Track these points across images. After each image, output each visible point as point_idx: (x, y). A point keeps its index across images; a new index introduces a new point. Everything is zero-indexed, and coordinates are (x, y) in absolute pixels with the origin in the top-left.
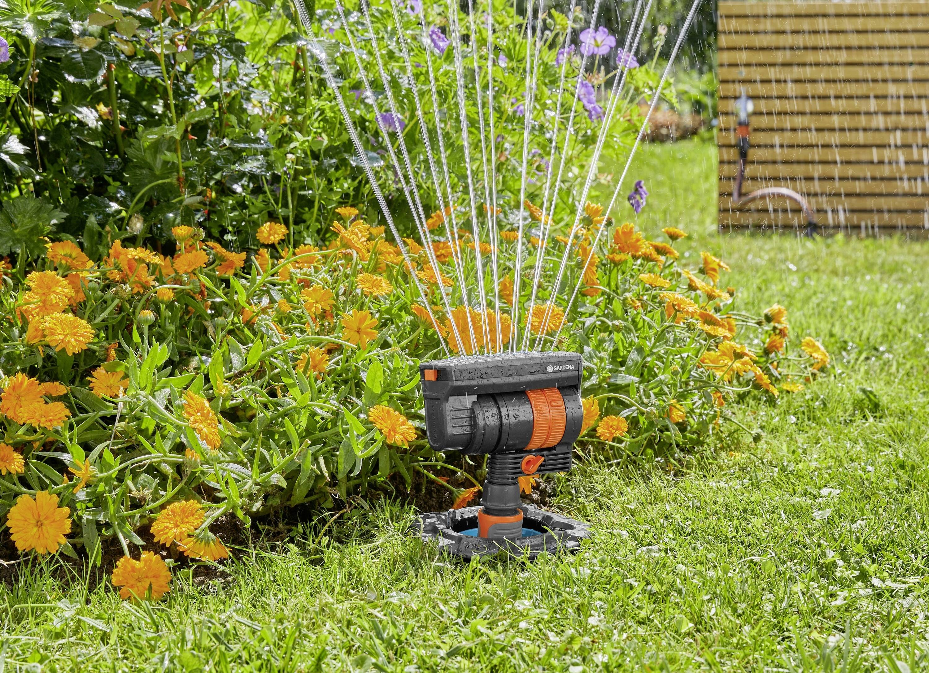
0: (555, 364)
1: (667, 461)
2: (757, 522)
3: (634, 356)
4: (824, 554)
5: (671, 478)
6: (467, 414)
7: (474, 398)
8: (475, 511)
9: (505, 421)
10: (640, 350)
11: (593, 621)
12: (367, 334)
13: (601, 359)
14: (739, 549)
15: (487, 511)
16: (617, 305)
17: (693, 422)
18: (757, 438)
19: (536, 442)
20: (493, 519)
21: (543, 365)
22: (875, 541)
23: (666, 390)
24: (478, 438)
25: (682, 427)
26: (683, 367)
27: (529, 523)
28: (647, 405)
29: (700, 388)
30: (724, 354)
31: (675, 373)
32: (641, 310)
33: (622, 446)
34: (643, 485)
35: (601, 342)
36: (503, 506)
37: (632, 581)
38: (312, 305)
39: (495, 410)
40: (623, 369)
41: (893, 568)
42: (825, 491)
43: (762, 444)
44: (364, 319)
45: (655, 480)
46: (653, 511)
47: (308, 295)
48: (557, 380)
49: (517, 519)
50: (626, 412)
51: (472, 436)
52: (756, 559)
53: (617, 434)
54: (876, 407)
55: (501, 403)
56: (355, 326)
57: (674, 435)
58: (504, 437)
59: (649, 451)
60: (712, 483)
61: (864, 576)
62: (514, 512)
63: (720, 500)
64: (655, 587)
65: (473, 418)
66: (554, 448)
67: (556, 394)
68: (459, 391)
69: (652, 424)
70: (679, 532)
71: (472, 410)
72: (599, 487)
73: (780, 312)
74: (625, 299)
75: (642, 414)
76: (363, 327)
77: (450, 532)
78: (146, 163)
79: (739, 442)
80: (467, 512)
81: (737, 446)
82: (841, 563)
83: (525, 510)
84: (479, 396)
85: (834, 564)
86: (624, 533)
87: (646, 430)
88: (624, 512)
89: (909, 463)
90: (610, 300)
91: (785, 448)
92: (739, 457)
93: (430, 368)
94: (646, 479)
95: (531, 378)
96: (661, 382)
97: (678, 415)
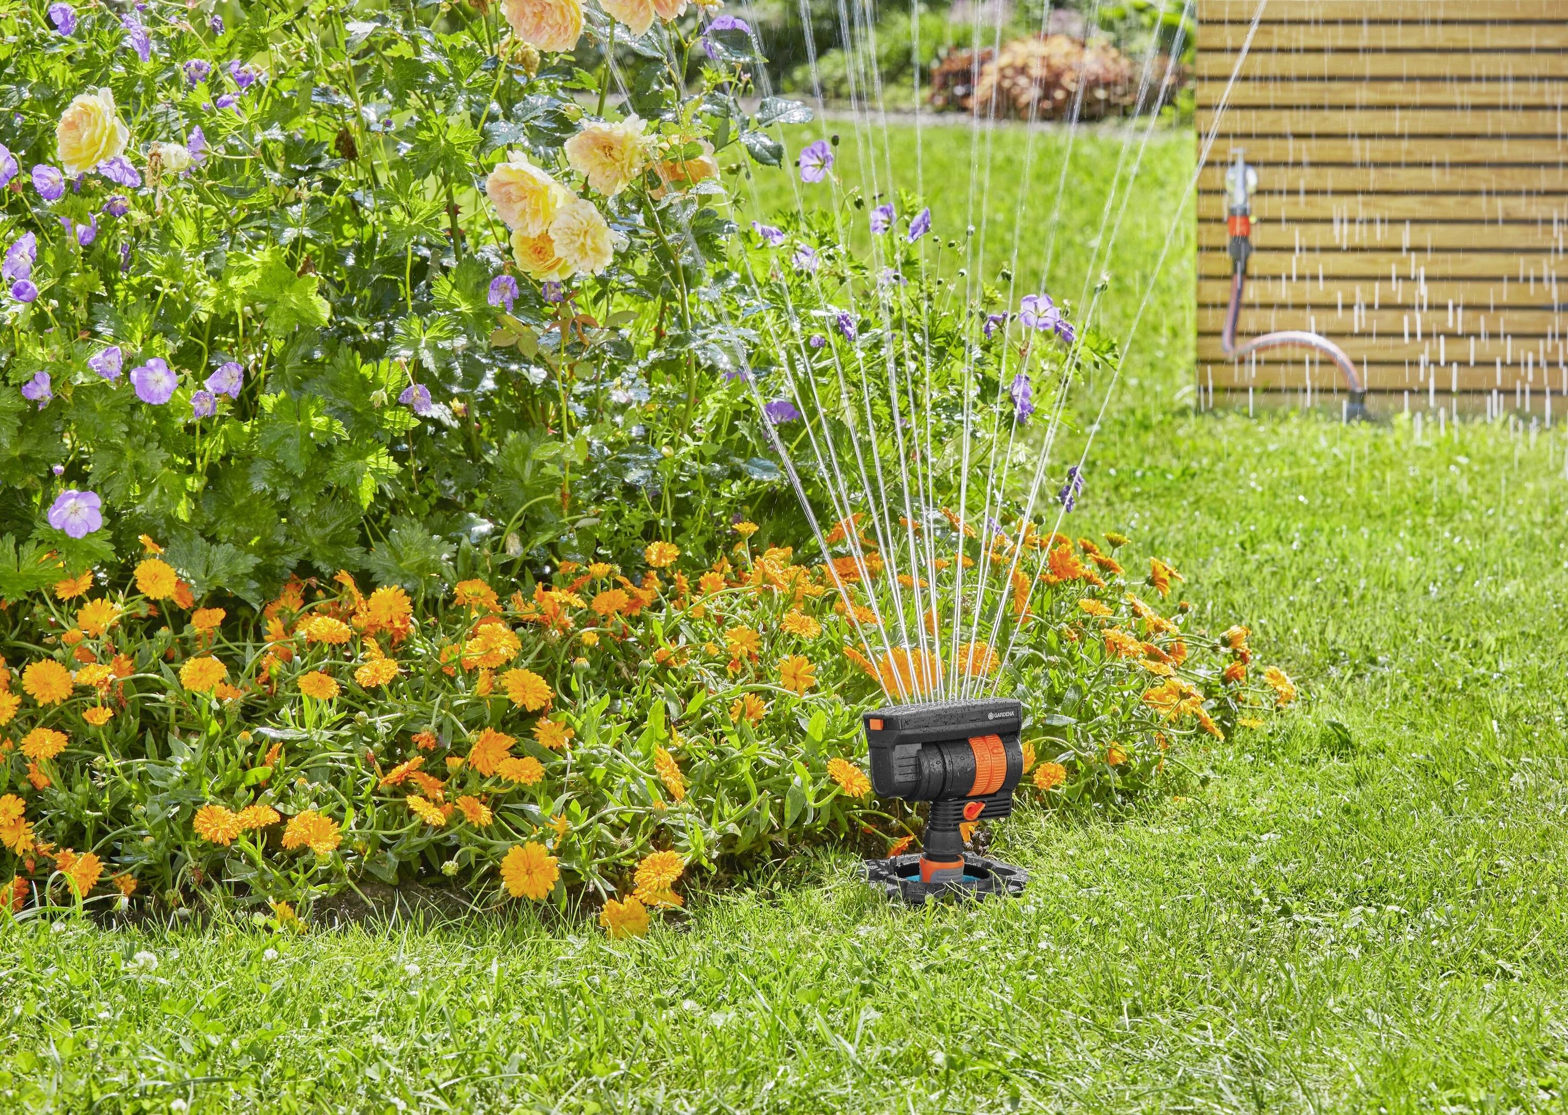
0: (995, 711)
1: (1106, 807)
2: (1193, 865)
3: (1071, 695)
4: (1251, 893)
5: (1110, 824)
6: (912, 761)
7: (919, 746)
8: (917, 858)
9: (949, 768)
10: (1077, 688)
11: (1043, 945)
12: (804, 680)
13: (1036, 699)
14: (1173, 890)
15: (930, 857)
16: (1051, 637)
17: (1136, 764)
18: (1205, 782)
19: (977, 790)
20: (936, 865)
21: (983, 711)
22: (1302, 881)
23: (1105, 731)
24: (924, 785)
25: (1123, 770)
26: (1124, 707)
27: (969, 870)
28: (1084, 750)
29: (1142, 730)
30: (1170, 692)
31: (1115, 714)
32: (1077, 642)
33: (1059, 792)
34: (1081, 832)
35: (1036, 678)
36: (946, 853)
37: (1074, 916)
38: (737, 647)
39: (939, 759)
40: (1059, 709)
41: (1315, 905)
42: (1265, 837)
43: (1210, 788)
44: (799, 666)
45: (1093, 827)
46: (1093, 856)
47: (734, 635)
48: (998, 726)
49: (957, 867)
50: (1063, 757)
51: (918, 783)
52: (1189, 897)
53: (1055, 782)
54: (1346, 743)
55: (944, 751)
56: (791, 672)
57: (1115, 780)
58: (948, 784)
59: (1088, 796)
60: (1152, 829)
61: (1286, 911)
62: (956, 859)
63: (1160, 846)
64: (1096, 921)
65: (918, 766)
66: (994, 795)
67: (996, 741)
68: (906, 740)
69: (1090, 770)
70: (1117, 874)
71: (917, 758)
72: (1036, 834)
73: (1239, 636)
74: (1061, 630)
75: (1080, 758)
76: (799, 672)
77: (897, 878)
78: (515, 472)
79: (1185, 785)
80: (906, 860)
81: (1183, 791)
82: (1267, 900)
83: (966, 858)
84: (923, 745)
85: (1261, 902)
86: (1066, 877)
87: (1085, 776)
88: (1063, 858)
89: (1354, 807)
90: (1043, 629)
91: (1233, 791)
92: (1184, 801)
93: (875, 717)
94: (1084, 824)
95: (972, 725)
96: (1100, 724)
97: (1119, 756)
